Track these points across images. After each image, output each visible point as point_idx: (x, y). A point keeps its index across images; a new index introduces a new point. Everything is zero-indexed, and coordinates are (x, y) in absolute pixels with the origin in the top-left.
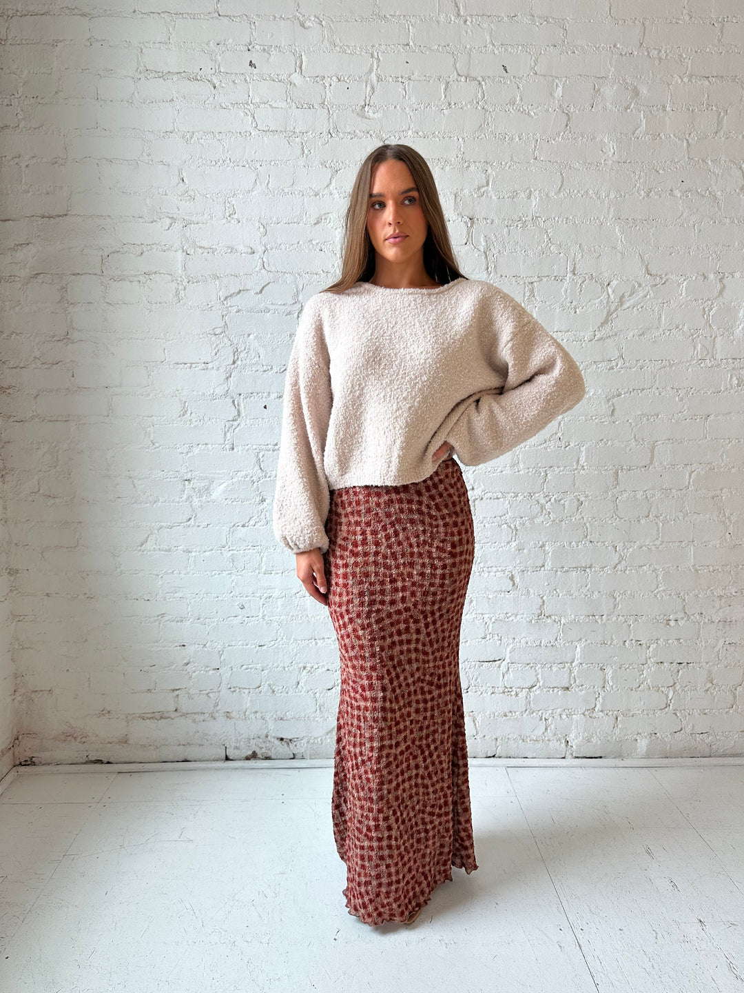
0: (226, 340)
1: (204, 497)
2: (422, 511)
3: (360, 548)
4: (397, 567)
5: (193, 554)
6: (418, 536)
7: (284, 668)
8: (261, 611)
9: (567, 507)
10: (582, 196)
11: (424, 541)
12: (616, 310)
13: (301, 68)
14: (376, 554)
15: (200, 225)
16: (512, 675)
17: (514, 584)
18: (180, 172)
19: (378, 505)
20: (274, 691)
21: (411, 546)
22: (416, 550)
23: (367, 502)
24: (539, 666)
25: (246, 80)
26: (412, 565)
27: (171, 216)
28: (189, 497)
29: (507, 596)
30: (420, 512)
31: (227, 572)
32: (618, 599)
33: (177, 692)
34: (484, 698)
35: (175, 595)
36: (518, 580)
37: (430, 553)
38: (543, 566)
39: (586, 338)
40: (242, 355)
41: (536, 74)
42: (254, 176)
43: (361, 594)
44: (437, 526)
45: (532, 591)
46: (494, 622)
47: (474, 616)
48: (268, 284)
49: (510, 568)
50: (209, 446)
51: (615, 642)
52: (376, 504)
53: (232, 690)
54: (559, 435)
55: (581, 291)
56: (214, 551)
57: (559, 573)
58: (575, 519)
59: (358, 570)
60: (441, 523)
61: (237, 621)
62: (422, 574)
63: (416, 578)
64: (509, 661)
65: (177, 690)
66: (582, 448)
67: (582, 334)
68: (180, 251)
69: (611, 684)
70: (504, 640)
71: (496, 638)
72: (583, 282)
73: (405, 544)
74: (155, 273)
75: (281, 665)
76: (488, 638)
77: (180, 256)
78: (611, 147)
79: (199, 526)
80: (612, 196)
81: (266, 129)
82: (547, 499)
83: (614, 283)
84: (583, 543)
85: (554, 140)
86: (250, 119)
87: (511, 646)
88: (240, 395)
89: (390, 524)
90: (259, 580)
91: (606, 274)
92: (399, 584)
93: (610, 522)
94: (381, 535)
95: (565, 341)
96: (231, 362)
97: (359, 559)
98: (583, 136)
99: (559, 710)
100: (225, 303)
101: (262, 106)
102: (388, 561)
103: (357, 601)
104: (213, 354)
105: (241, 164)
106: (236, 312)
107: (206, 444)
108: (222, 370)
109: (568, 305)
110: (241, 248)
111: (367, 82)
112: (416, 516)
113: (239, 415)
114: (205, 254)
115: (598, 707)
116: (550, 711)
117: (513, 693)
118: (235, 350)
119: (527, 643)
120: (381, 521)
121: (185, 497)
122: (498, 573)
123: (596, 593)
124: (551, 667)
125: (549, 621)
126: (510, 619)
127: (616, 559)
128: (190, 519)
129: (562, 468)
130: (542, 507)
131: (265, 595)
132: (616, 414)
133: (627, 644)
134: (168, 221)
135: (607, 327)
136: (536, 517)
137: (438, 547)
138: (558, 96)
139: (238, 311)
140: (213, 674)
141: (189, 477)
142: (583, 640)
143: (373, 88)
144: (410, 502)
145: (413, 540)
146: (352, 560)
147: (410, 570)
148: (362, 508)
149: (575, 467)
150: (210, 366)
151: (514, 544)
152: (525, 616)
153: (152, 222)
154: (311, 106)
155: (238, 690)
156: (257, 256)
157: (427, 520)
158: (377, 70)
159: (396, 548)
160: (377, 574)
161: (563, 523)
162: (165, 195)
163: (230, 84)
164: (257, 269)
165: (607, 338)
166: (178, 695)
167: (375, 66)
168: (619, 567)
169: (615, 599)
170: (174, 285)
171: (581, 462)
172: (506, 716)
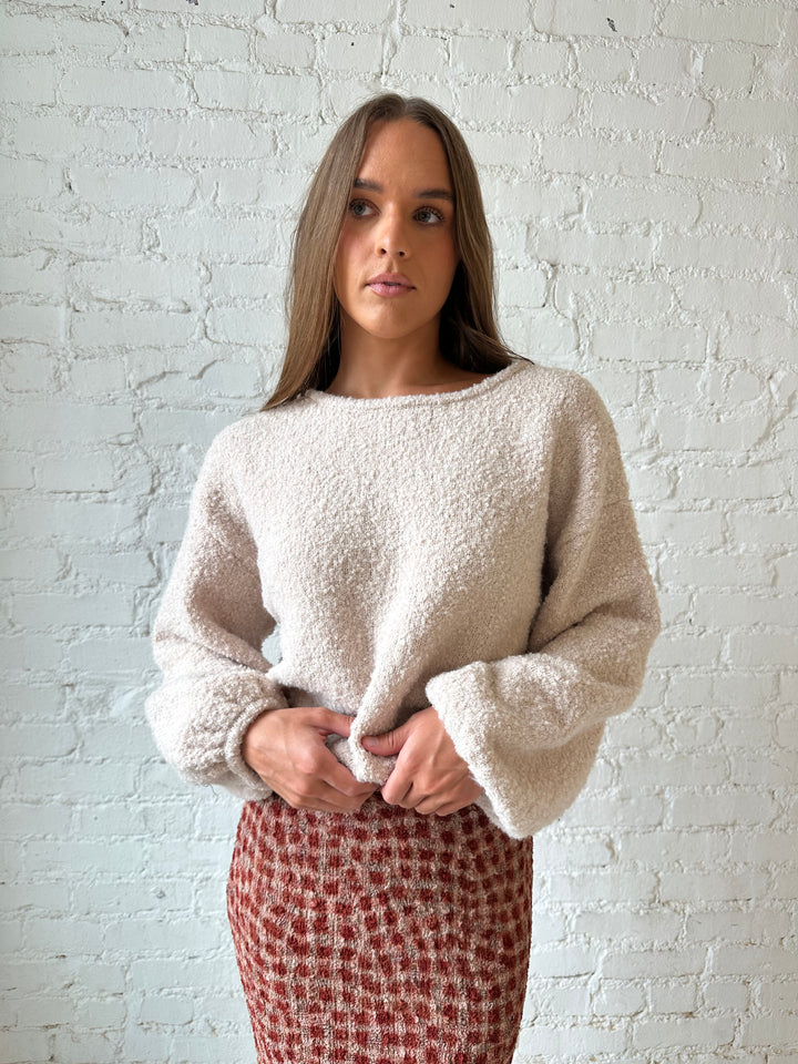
0: (139, 454)
1: (98, 714)
2: (447, 874)
3: (310, 938)
4: (394, 989)
5: (79, 807)
6: (436, 926)
7: (231, 994)
8: (193, 901)
9: (699, 729)
10: (732, 235)
11: (450, 936)
12: (782, 417)
13: (274, 7)
14: (347, 954)
15: (99, 263)
16: (604, 996)
17: (613, 854)
18: (64, 174)
19: (357, 855)
20: (214, 1030)
21: (421, 945)
22: (432, 955)
23: (335, 844)
24: (649, 981)
25: (180, 25)
26: (425, 987)
27: (48, 246)
28: (72, 714)
29: (602, 874)
30: (444, 876)
31: (136, 837)
32: (774, 874)
33: (53, 1031)
34: (559, 1034)
35: (51, 874)
36: (620, 847)
37: (463, 962)
38: (660, 824)
39: (734, 462)
40: (167, 478)
41: (661, 35)
42: (191, 183)
43: (316, 1032)
44: (476, 904)
45: (640, 864)
46: (579, 916)
47: (547, 905)
48: (213, 363)
49: (608, 828)
50: (107, 629)
51: (767, 941)
52: (353, 852)
53: (145, 1026)
54: (690, 615)
55: (728, 386)
56: (113, 803)
57: (684, 834)
58: (713, 750)
59: (306, 982)
60: (483, 895)
61: (151, 918)
62: (449, 1012)
63: (437, 1020)
64: (601, 976)
65: (53, 1027)
66: (725, 638)
67: (728, 455)
68: (63, 307)
69: (759, 1005)
70: (595, 942)
71: (582, 939)
72: (732, 372)
73: (409, 940)
74: (21, 341)
75: (227, 988)
76: (568, 940)
77: (63, 313)
78: (779, 159)
79: (88, 762)
80: (779, 235)
81: (214, 105)
82: (670, 717)
83: (780, 375)
84: (724, 787)
85: (688, 142)
86: (187, 88)
87: (606, 952)
88: (162, 544)
89: (379, 896)
90: (190, 851)
91: (767, 361)
92: (400, 1028)
93: (766, 754)
94: (358, 916)
95: (701, 465)
96: (148, 489)
97: (310, 961)
98: (734, 139)
99: (677, 1048)
100: (139, 392)
101: (207, 67)
102: (371, 972)
103: (308, 1042)
104: (116, 477)
105: (169, 162)
106: (158, 408)
107: (102, 626)
108: (130, 504)
109: (708, 408)
110: (168, 303)
111: (384, 35)
112: (434, 886)
113: (159, 577)
114: (107, 311)
115: (738, 1041)
116: (663, 1050)
117: (606, 1025)
118: (155, 470)
119: (631, 947)
120: (360, 888)
121: (65, 714)
122: (588, 837)
123: (741, 865)
124: (668, 981)
125: (666, 910)
126: (605, 909)
127: (773, 813)
128: (73, 750)
129: (693, 669)
130: (662, 731)
131: (200, 875)
132: (780, 581)
133: (784, 943)
134: (44, 254)
135: (769, 445)
136: (652, 746)
137: (479, 951)
138: (697, 71)
139: (161, 407)
140: (112, 1002)
141: (72, 679)
142: (719, 939)
143: (394, 46)
144: (426, 855)
145: (427, 934)
146: (292, 961)
147: (421, 998)
148: (322, 852)
149: (714, 667)
150: (110, 496)
151: (615, 791)
152: (629, 904)
153: (16, 256)
154: (289, 72)
155: (154, 1027)
156: (194, 316)
157: (457, 891)
158: (401, 15)
159: (390, 949)
160: (348, 998)
161: (694, 756)
162: (39, 210)
163: (153, 29)
164: (195, 337)
165: (767, 461)
166: (54, 1036)
167: (399, 10)
168: (777, 824)
169: (769, 873)
170: (52, 362)
171: (724, 659)
172: (593, 1059)
